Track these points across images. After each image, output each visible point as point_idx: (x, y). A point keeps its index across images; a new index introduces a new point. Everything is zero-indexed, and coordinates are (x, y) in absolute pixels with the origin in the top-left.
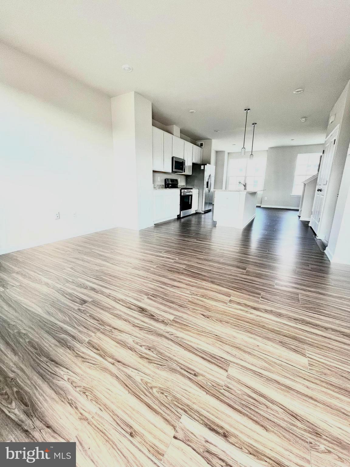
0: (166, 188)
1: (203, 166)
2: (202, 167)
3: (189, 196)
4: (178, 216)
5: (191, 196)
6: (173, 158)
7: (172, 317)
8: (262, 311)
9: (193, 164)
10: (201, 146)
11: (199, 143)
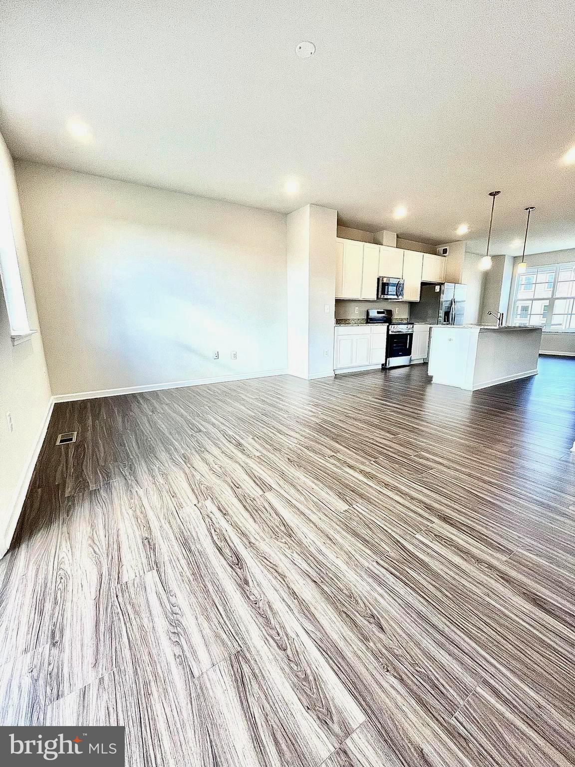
0: (367, 323)
1: (439, 286)
2: (437, 288)
3: (406, 335)
4: (383, 365)
5: (411, 335)
6: (378, 279)
7: (258, 454)
8: (356, 471)
9: (423, 284)
10: (443, 254)
11: (441, 249)
